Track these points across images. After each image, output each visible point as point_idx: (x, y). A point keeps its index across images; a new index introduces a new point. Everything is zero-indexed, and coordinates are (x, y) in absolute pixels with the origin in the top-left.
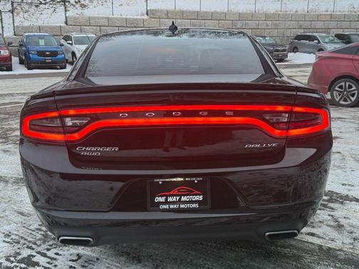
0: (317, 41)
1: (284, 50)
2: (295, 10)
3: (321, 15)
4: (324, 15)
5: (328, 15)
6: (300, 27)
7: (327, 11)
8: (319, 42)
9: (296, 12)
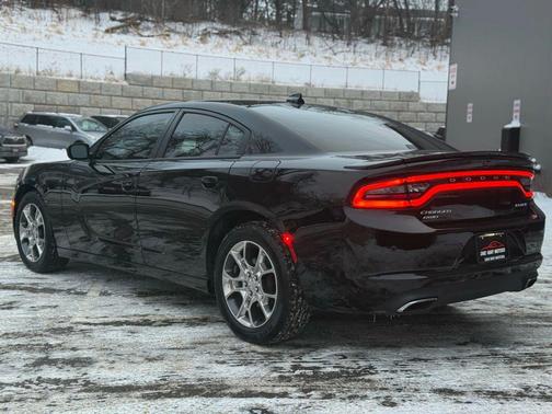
0: (69, 128)
1: (21, 142)
2: (14, 68)
3: (62, 81)
4: (67, 81)
5: (73, 81)
6: (28, 101)
7: (71, 75)
8: (74, 129)
9: (17, 72)
